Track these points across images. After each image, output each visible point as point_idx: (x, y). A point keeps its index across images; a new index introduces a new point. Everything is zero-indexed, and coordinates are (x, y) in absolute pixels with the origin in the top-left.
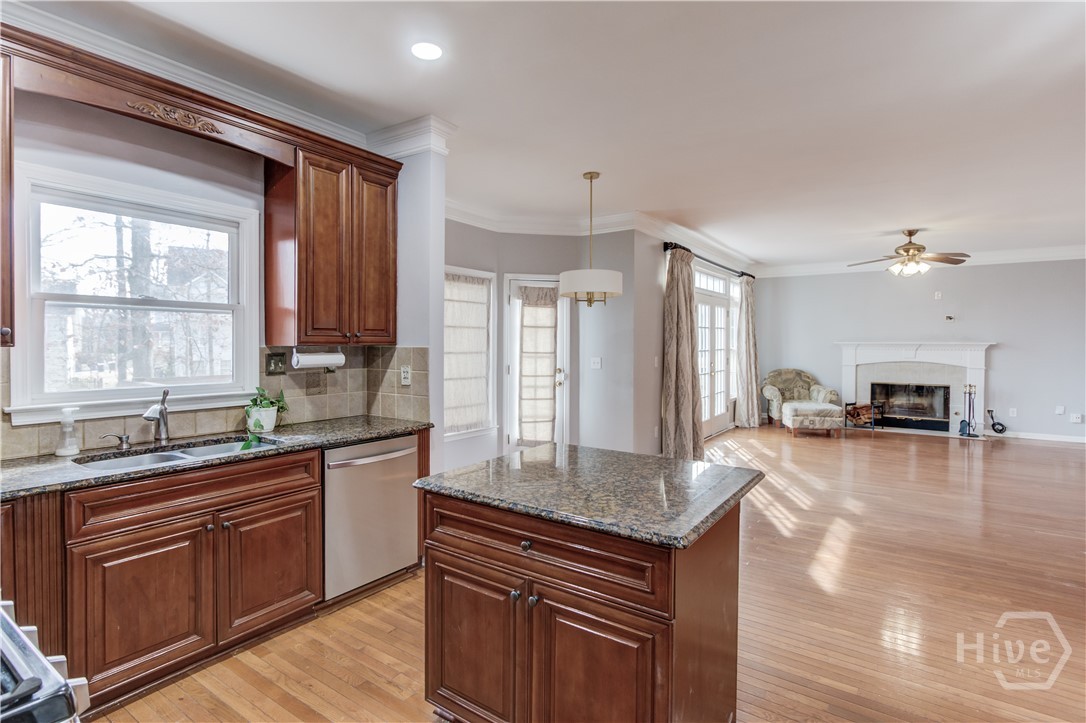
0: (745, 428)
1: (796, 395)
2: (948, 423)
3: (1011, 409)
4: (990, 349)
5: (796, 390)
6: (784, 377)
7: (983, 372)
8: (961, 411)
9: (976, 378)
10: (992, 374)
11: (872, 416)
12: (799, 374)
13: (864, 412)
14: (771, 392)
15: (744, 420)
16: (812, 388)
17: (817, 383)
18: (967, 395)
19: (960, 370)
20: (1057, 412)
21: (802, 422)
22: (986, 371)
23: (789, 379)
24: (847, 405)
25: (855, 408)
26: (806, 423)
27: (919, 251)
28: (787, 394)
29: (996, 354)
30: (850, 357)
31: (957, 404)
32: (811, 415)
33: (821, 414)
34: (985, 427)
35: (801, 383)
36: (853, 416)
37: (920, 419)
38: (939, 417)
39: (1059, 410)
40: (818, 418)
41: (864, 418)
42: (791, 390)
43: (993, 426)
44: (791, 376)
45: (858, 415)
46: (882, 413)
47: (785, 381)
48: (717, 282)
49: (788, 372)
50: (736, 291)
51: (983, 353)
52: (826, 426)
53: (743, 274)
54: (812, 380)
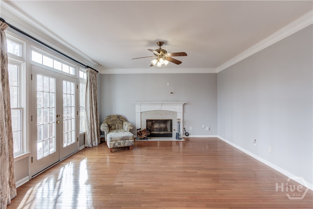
0: (90, 147)
1: (117, 127)
2: (172, 134)
3: (190, 127)
4: (184, 104)
5: (117, 125)
6: (112, 119)
7: (182, 113)
8: (176, 129)
9: (180, 116)
10: (185, 114)
11: (146, 134)
12: (119, 117)
13: (143, 133)
14: (104, 127)
15: (89, 143)
16: (124, 123)
17: (126, 120)
18: (178, 123)
19: (175, 113)
20: (203, 127)
21: (114, 144)
22: (183, 113)
23: (115, 120)
24: (137, 130)
25: (140, 131)
26: (117, 144)
27: (164, 53)
28: (113, 127)
29: (186, 106)
30: (138, 109)
31: (175, 127)
32: (119, 140)
33: (124, 139)
34: (183, 135)
35: (119, 121)
36: (139, 135)
37: (163, 133)
38: (169, 132)
39: (203, 126)
40: (122, 141)
41: (144, 136)
42: (114, 125)
43: (185, 134)
44: (115, 118)
45: (142, 134)
46: (150, 132)
47: (112, 121)
48: (71, 69)
49: (114, 116)
50: (83, 75)
51: (182, 106)
52: (126, 145)
53: (88, 67)
54: (124, 119)
